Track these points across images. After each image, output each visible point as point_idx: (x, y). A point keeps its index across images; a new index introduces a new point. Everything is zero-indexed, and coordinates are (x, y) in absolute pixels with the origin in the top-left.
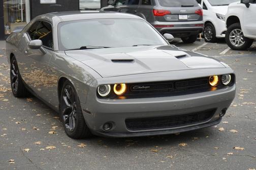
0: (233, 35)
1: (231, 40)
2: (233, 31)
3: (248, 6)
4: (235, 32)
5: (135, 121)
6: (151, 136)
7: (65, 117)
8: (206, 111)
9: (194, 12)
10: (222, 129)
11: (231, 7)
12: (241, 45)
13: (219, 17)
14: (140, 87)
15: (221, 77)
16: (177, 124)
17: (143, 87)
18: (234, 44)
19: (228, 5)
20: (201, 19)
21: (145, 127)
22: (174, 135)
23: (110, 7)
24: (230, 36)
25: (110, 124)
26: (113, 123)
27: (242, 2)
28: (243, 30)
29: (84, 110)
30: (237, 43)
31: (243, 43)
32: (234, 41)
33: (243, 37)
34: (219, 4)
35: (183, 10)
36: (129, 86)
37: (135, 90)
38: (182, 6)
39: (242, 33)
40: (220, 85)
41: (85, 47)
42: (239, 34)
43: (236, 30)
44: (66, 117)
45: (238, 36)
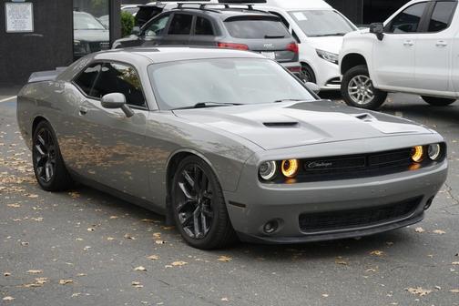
0: (354, 85)
1: (350, 93)
2: (353, 79)
3: (380, 37)
4: (357, 80)
5: (315, 217)
6: (334, 240)
7: (182, 217)
8: (405, 201)
9: (284, 47)
10: (420, 229)
11: (351, 39)
12: (368, 101)
13: (320, 56)
14: (318, 165)
15: (426, 148)
16: (371, 221)
17: (323, 164)
18: (355, 100)
19: (342, 35)
20: (295, 59)
21: (325, 226)
22: (352, 239)
23: (133, 37)
24: (350, 88)
25: (273, 224)
26: (279, 221)
27: (371, 31)
28: (372, 77)
29: (230, 203)
30: (360, 99)
31: (372, 98)
32: (356, 95)
33: (372, 88)
34: (318, 34)
35: (269, 44)
36: (302, 162)
37: (311, 169)
38: (266, 37)
39: (370, 82)
40: (426, 161)
41: (203, 104)
42: (363, 83)
43: (358, 77)
44: (184, 217)
45: (363, 88)
